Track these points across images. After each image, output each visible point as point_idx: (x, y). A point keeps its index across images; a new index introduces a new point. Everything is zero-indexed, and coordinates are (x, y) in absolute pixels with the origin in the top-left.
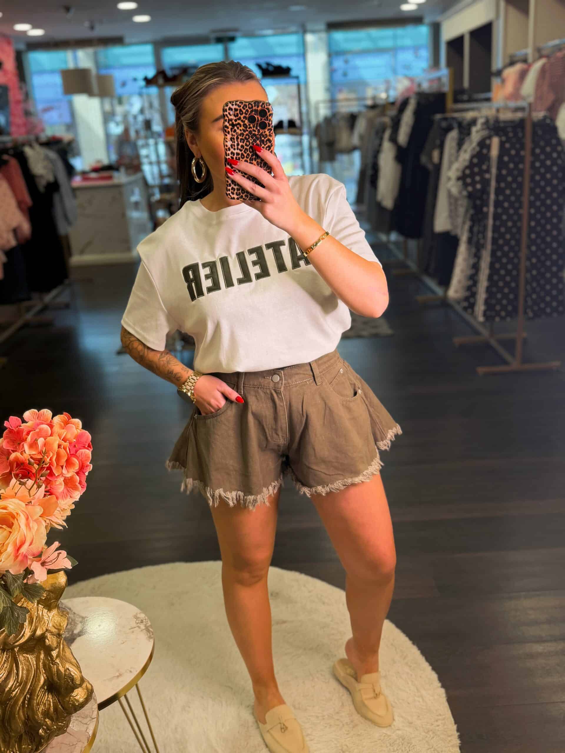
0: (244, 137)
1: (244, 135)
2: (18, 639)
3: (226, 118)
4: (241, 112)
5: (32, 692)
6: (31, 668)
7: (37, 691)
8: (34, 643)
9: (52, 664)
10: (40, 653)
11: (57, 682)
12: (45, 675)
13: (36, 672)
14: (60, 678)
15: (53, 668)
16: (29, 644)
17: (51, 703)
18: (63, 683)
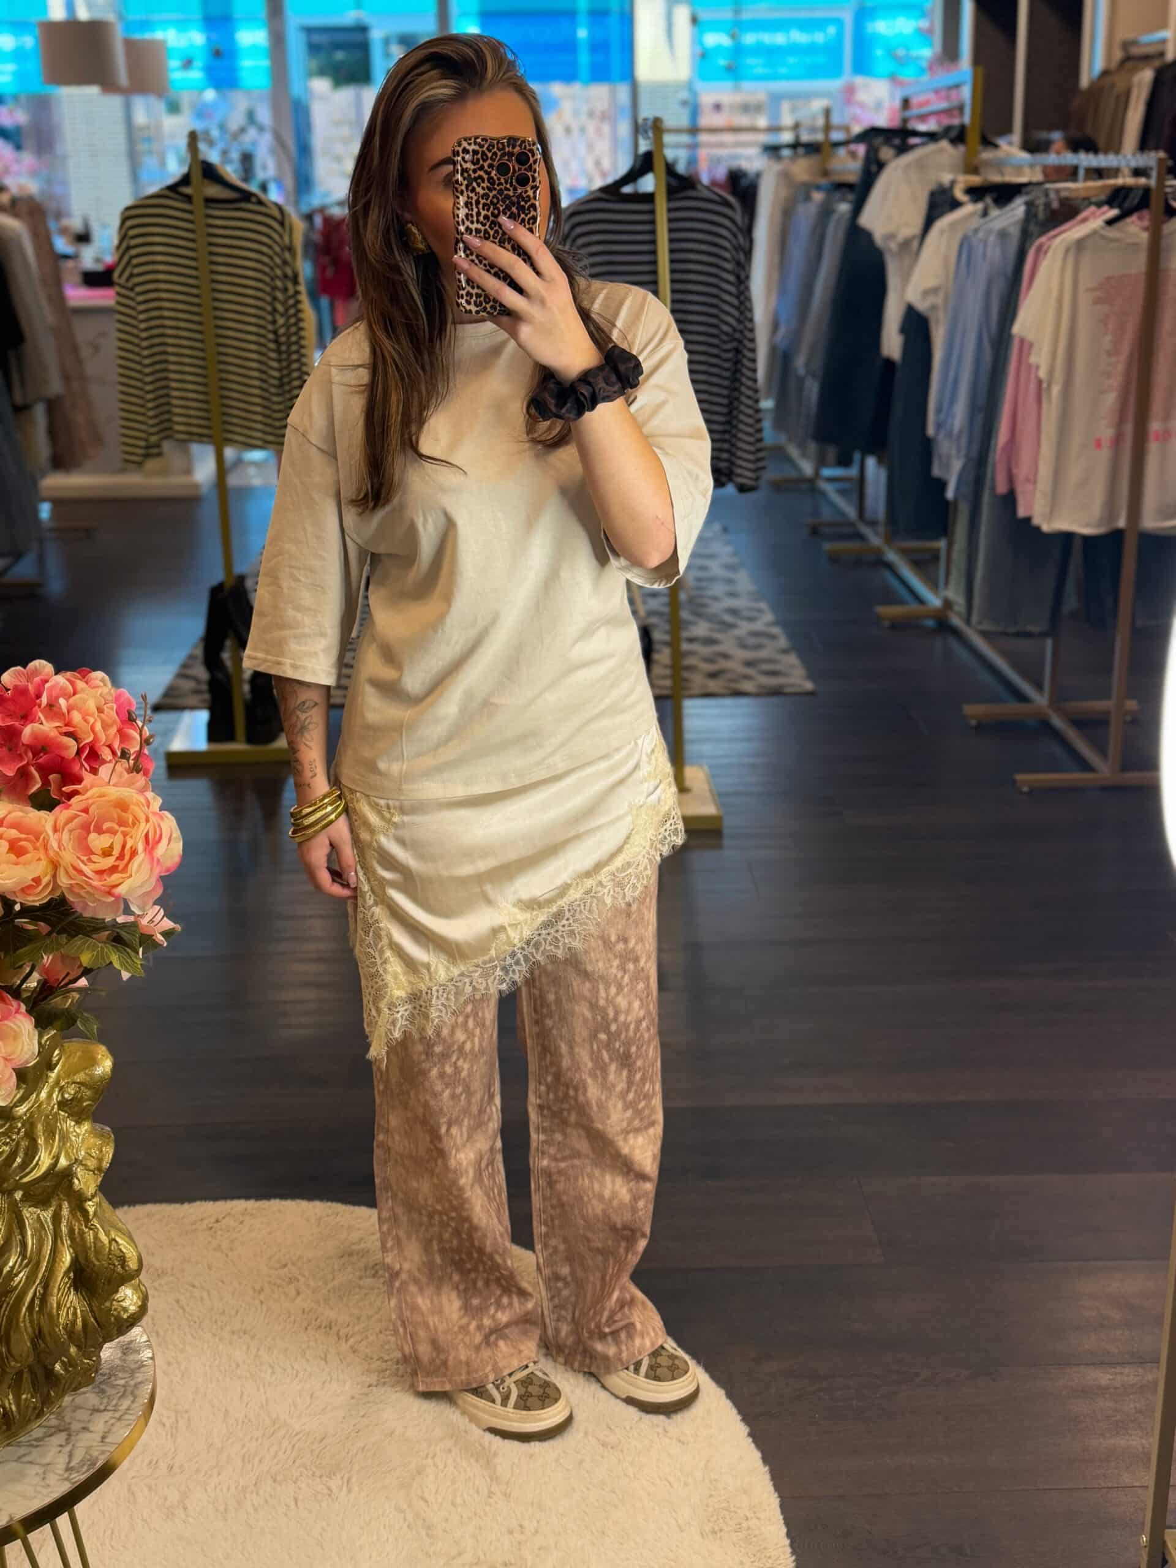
2: (28, 1170)
5: (46, 1285)
6: (46, 1234)
7: (59, 1279)
8: (53, 1183)
9: (86, 1227)
10: (60, 1207)
11: (94, 1265)
12: (71, 1250)
13: (55, 1242)
14: (100, 1257)
15: (87, 1235)
16: (43, 1184)
17: (79, 1311)
18: (106, 1268)
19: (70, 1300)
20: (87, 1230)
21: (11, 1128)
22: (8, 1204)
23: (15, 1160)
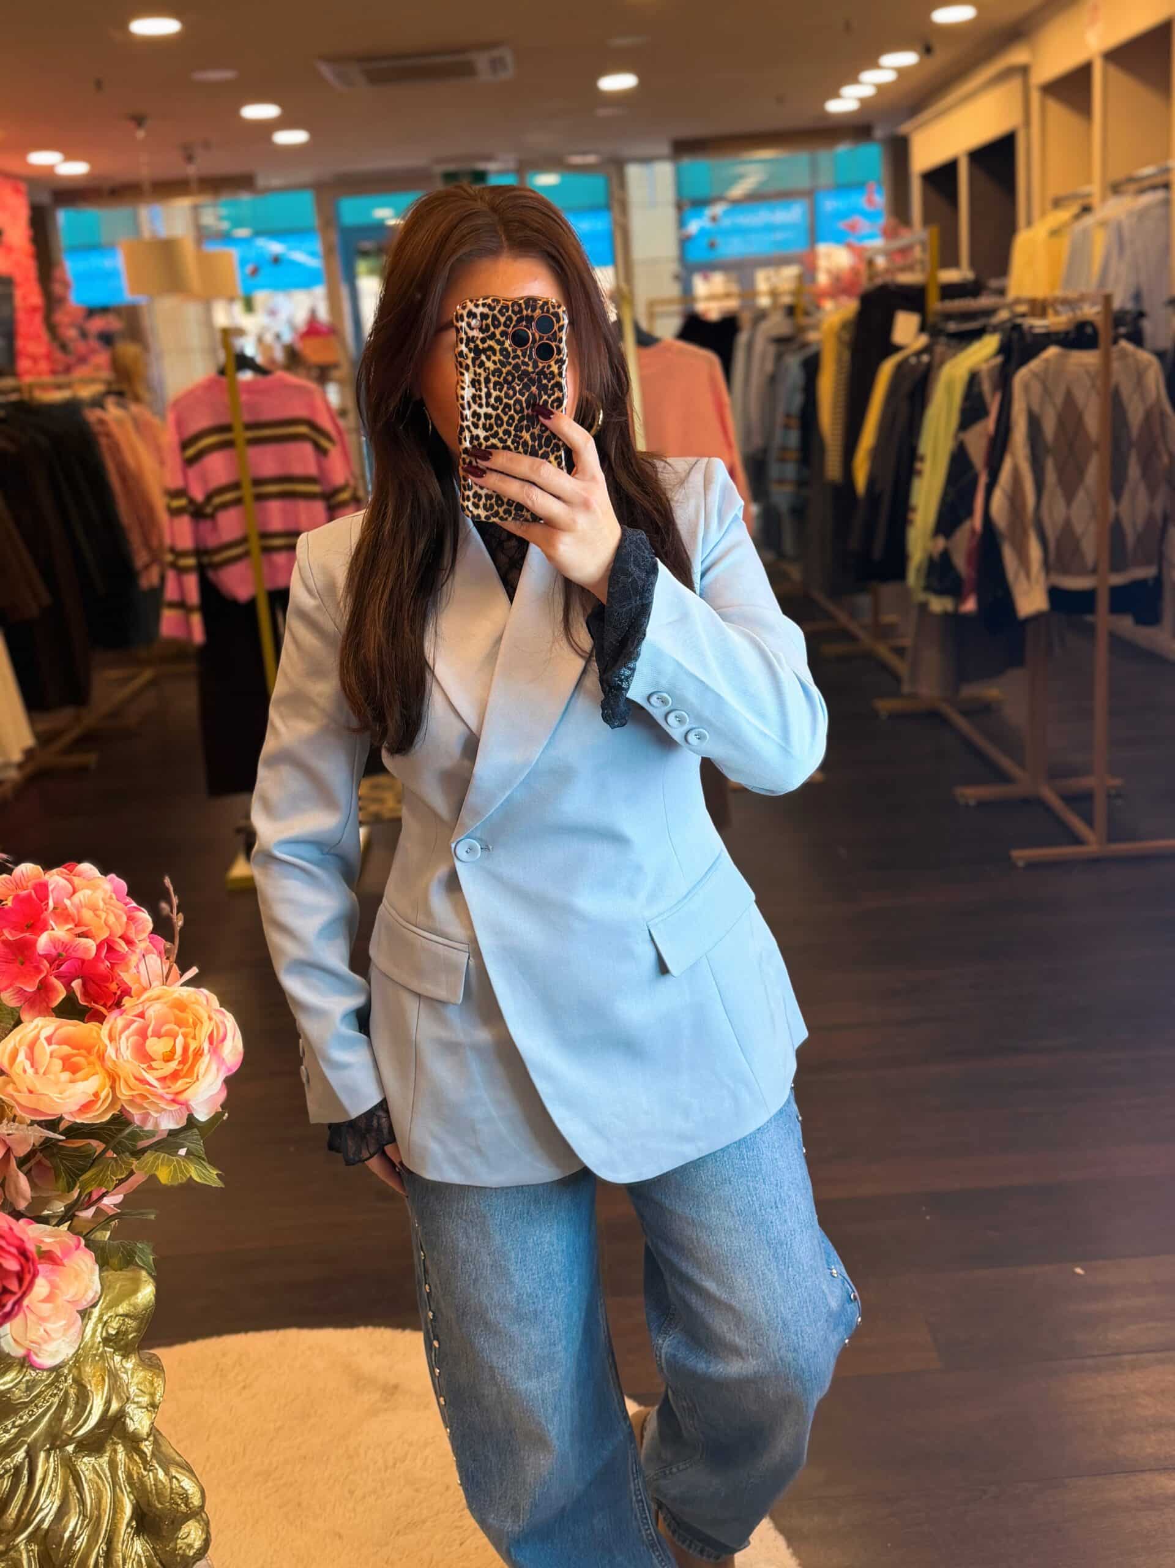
0: (502, 378)
1: (502, 373)
2: (78, 1424)
3: (464, 336)
4: (496, 323)
5: (110, 1540)
6: (104, 1485)
7: (122, 1533)
8: (107, 1429)
9: (145, 1469)
10: (115, 1451)
11: (157, 1509)
12: (132, 1497)
13: (114, 1492)
14: (162, 1499)
15: (146, 1478)
16: (97, 1431)
17: (143, 1559)
18: (169, 1510)
19: (134, 1550)
20: (145, 1473)
21: (58, 1376)
22: (61, 1459)
23: (65, 1413)
